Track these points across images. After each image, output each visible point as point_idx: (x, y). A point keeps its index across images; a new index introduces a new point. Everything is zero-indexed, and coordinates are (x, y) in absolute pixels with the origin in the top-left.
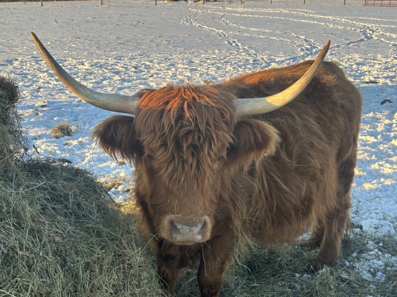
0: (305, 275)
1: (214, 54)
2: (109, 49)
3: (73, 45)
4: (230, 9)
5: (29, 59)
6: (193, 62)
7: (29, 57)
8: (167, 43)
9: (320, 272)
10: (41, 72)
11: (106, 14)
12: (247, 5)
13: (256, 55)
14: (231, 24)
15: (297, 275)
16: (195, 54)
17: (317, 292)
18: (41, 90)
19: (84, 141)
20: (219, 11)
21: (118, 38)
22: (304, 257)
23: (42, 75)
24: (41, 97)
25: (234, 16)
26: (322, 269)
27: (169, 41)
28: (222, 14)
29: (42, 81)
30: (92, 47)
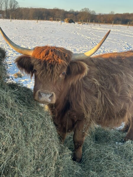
0: (120, 143)
1: (86, 47)
2: (39, 42)
3: (24, 39)
4: (94, 28)
5: (4, 44)
6: (76, 50)
7: (5, 43)
8: (65, 41)
9: (127, 142)
10: (10, 50)
11: (39, 27)
12: (102, 27)
13: (104, 49)
14: (94, 35)
15: (117, 143)
16: (77, 47)
17: (125, 150)
18: (10, 58)
19: (27, 80)
20: (89, 29)
21: (44, 38)
22: (120, 136)
23: (10, 51)
24: (10, 60)
25: (96, 31)
26: (128, 141)
27: (66, 41)
28: (90, 30)
29: (10, 54)
30: (32, 41)
